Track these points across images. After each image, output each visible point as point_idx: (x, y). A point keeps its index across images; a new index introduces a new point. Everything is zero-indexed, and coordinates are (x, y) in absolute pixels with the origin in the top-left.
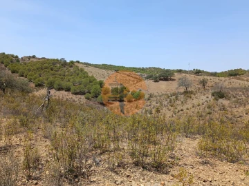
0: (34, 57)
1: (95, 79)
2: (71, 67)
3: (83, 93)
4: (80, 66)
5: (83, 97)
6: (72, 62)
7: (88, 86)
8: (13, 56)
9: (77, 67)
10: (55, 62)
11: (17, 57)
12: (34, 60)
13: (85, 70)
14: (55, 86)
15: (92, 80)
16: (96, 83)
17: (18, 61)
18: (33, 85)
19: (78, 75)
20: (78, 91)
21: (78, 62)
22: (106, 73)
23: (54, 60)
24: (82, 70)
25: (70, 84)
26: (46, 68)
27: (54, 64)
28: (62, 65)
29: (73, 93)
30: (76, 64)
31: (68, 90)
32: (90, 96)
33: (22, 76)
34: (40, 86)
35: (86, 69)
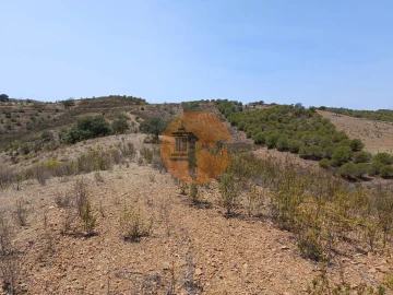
0: (261, 103)
1: (346, 137)
2: (310, 116)
3: (318, 158)
4: (325, 115)
5: (316, 163)
6: (313, 109)
7: (328, 147)
8: (236, 103)
9: (319, 116)
10: (286, 109)
11: (241, 104)
12: (261, 108)
13: (332, 122)
14: (278, 144)
15: (340, 139)
16: (346, 143)
17: (241, 110)
18: (251, 142)
19: (317, 129)
20: (310, 154)
21: (323, 108)
22: (372, 127)
23: (286, 106)
24: (326, 122)
25: (299, 142)
26: (273, 118)
27: (284, 112)
28: (296, 114)
29: (301, 157)
30: (319, 112)
31: (295, 151)
32: (329, 163)
33: (242, 130)
34: (260, 143)
35: (334, 120)
